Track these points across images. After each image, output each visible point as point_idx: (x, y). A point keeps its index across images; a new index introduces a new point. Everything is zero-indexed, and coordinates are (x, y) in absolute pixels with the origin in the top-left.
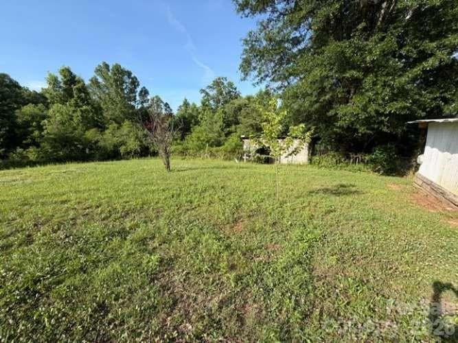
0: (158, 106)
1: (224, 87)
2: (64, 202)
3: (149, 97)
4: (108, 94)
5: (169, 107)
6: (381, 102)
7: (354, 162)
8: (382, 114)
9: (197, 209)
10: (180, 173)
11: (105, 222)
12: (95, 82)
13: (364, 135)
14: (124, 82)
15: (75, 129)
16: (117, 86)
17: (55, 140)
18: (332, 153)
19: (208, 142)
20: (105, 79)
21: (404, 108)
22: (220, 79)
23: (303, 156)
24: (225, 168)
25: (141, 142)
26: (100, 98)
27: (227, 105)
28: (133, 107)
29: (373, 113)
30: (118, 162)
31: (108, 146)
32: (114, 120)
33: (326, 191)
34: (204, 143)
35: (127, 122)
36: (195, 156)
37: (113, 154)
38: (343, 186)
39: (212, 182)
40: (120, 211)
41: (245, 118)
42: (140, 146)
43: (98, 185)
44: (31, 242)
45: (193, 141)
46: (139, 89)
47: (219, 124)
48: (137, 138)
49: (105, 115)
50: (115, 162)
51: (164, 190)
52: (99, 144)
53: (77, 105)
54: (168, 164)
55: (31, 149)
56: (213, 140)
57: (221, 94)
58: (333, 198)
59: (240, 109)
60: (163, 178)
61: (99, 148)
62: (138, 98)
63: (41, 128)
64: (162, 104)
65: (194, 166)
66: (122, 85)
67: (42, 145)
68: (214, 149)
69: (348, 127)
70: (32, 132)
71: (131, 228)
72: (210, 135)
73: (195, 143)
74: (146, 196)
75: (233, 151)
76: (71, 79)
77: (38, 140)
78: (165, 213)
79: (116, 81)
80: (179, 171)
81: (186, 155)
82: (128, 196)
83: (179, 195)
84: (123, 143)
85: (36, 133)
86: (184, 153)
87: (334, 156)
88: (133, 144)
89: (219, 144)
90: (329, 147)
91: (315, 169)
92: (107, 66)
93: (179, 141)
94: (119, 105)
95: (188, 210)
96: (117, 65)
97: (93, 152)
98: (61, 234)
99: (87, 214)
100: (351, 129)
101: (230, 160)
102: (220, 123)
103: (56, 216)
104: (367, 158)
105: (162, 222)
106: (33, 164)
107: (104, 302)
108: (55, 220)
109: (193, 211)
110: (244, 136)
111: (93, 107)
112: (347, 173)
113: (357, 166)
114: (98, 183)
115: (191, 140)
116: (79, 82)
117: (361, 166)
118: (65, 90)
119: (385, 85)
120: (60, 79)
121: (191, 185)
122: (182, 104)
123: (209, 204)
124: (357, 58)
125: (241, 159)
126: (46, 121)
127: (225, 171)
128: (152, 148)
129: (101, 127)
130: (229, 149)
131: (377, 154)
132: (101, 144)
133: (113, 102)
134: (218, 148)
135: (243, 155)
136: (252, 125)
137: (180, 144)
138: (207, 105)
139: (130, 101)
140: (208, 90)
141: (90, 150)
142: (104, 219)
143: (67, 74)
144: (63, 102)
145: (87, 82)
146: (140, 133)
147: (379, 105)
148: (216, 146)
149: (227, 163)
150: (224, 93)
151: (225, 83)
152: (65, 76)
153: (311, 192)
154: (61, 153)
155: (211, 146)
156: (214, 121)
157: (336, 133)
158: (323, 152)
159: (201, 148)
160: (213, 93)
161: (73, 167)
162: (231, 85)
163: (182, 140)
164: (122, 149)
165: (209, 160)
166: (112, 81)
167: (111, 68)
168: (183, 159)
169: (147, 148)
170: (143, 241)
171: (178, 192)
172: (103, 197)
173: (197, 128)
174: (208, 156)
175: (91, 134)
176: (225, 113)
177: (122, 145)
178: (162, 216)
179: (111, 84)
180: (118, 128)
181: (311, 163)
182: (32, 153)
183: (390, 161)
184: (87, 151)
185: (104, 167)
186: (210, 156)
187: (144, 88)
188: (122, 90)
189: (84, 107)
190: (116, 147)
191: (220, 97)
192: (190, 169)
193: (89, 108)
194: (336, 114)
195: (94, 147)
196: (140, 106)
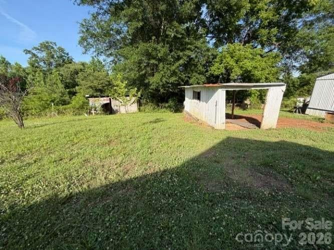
1: (55, 51)
6: (167, 77)
7: (161, 108)
8: (168, 83)
13: (163, 93)
18: (150, 104)
19: (53, 101)
21: (176, 80)
22: (48, 43)
23: (134, 108)
27: (61, 68)
29: (165, 83)
33: (151, 122)
34: (48, 102)
36: (40, 115)
38: (157, 119)
41: (83, 80)
56: (58, 100)
57: (53, 57)
58: (154, 124)
59: (77, 73)
68: (61, 107)
69: (156, 89)
72: (54, 96)
75: (81, 108)
87: (152, 106)
89: (64, 103)
90: (148, 100)
91: (143, 114)
100: (157, 90)
101: (79, 115)
104: (167, 105)
110: (88, 96)
112: (159, 114)
113: (163, 110)
117: (165, 109)
119: (168, 69)
124: (154, 53)
125: (90, 113)
130: (77, 106)
131: (171, 103)
134: (65, 106)
135: (90, 110)
136: (91, 87)
138: (36, 67)
140: (34, 52)
147: (167, 78)
148: (62, 105)
149: (77, 117)
150: (55, 56)
151: (55, 48)
153: (144, 124)
155: (57, 104)
157: (150, 92)
158: (146, 104)
159: (45, 107)
160: (42, 55)
162: (62, 50)
165: (58, 117)
174: (56, 114)
176: (62, 75)
181: (140, 111)
183: (176, 106)
186: (58, 113)
191: (52, 60)
194: (149, 82)
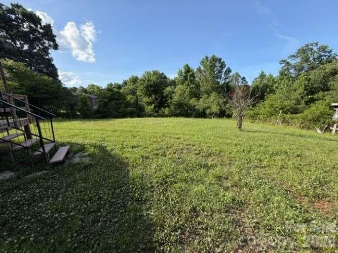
0: (237, 80)
1: (313, 53)
2: (178, 138)
3: (231, 74)
4: (205, 76)
5: (245, 80)
9: (267, 168)
10: (250, 133)
11: (197, 156)
12: (199, 70)
14: (216, 66)
15: (185, 98)
16: (211, 70)
17: (176, 104)
19: (282, 109)
20: (205, 66)
22: (308, 45)
24: (301, 136)
25: (221, 107)
26: (200, 79)
27: (313, 72)
28: (219, 82)
30: (205, 119)
31: (200, 108)
32: (206, 92)
34: (277, 109)
35: (214, 93)
36: (265, 121)
37: (202, 115)
39: (284, 148)
40: (206, 152)
42: (220, 110)
43: (194, 133)
44: (165, 156)
45: (265, 108)
46: (224, 70)
47: (299, 91)
48: (218, 104)
49: (201, 89)
50: (203, 119)
51: (236, 145)
52: (196, 107)
53: (188, 85)
54: (241, 125)
55: (167, 109)
56: (289, 108)
57: (307, 61)
60: (235, 135)
61: (195, 110)
62: (223, 76)
63: (171, 98)
64: (240, 78)
65: (263, 130)
66: (214, 68)
67: (171, 107)
68: (289, 116)
70: (168, 100)
71: (211, 166)
72: (286, 103)
73: (267, 109)
74: (223, 146)
75: (316, 120)
76: (188, 70)
77: (170, 104)
78: (236, 163)
79: (211, 67)
80: (249, 131)
81: (256, 119)
82: (210, 143)
83: (249, 152)
84: (209, 108)
85: (170, 100)
86: (254, 117)
88: (215, 109)
89: (295, 111)
92: (207, 58)
93: (251, 107)
94: (210, 83)
95: (257, 167)
96: (213, 56)
97: (191, 112)
98: (176, 156)
99: (188, 149)
101: (309, 128)
102: (301, 90)
103: (175, 145)
105: (234, 169)
106: (167, 116)
107: (196, 207)
108: (174, 148)
109: (262, 170)
111: (196, 85)
114: (194, 131)
115: (264, 107)
116: (191, 71)
118: (184, 77)
120: (183, 71)
121: (261, 146)
122: (258, 75)
123: (281, 169)
125: (327, 130)
126: (174, 94)
127: (302, 140)
128: (228, 112)
129: (197, 97)
130: (310, 117)
132: (197, 107)
133: (207, 80)
134: (294, 115)
137: (251, 110)
138: (285, 75)
139: (218, 78)
140: (289, 60)
141: (191, 110)
142: (196, 154)
143: (187, 68)
144: (182, 83)
145: (195, 70)
146: (221, 101)
148: (292, 113)
149: (304, 132)
150: (311, 59)
151: (315, 48)
152: (185, 69)
154: (177, 112)
155: (286, 113)
156: (293, 89)
159: (272, 114)
161: (182, 120)
162: (323, 49)
163: (253, 106)
164: (208, 111)
165: (281, 126)
166: (208, 67)
167: (209, 59)
168: (252, 122)
169: (224, 112)
170: (219, 178)
171: (249, 149)
172: (196, 140)
173: (272, 96)
174: (280, 122)
175: (193, 101)
176: (309, 80)
177: (208, 109)
178: (234, 164)
179: (208, 69)
180: (208, 98)
182: (166, 111)
184: (189, 111)
185: (197, 122)
186: (283, 122)
187: (229, 68)
188: (214, 72)
189: (192, 86)
190: (205, 109)
192: (259, 131)
193: (193, 86)
195: (193, 109)
196: (223, 82)
